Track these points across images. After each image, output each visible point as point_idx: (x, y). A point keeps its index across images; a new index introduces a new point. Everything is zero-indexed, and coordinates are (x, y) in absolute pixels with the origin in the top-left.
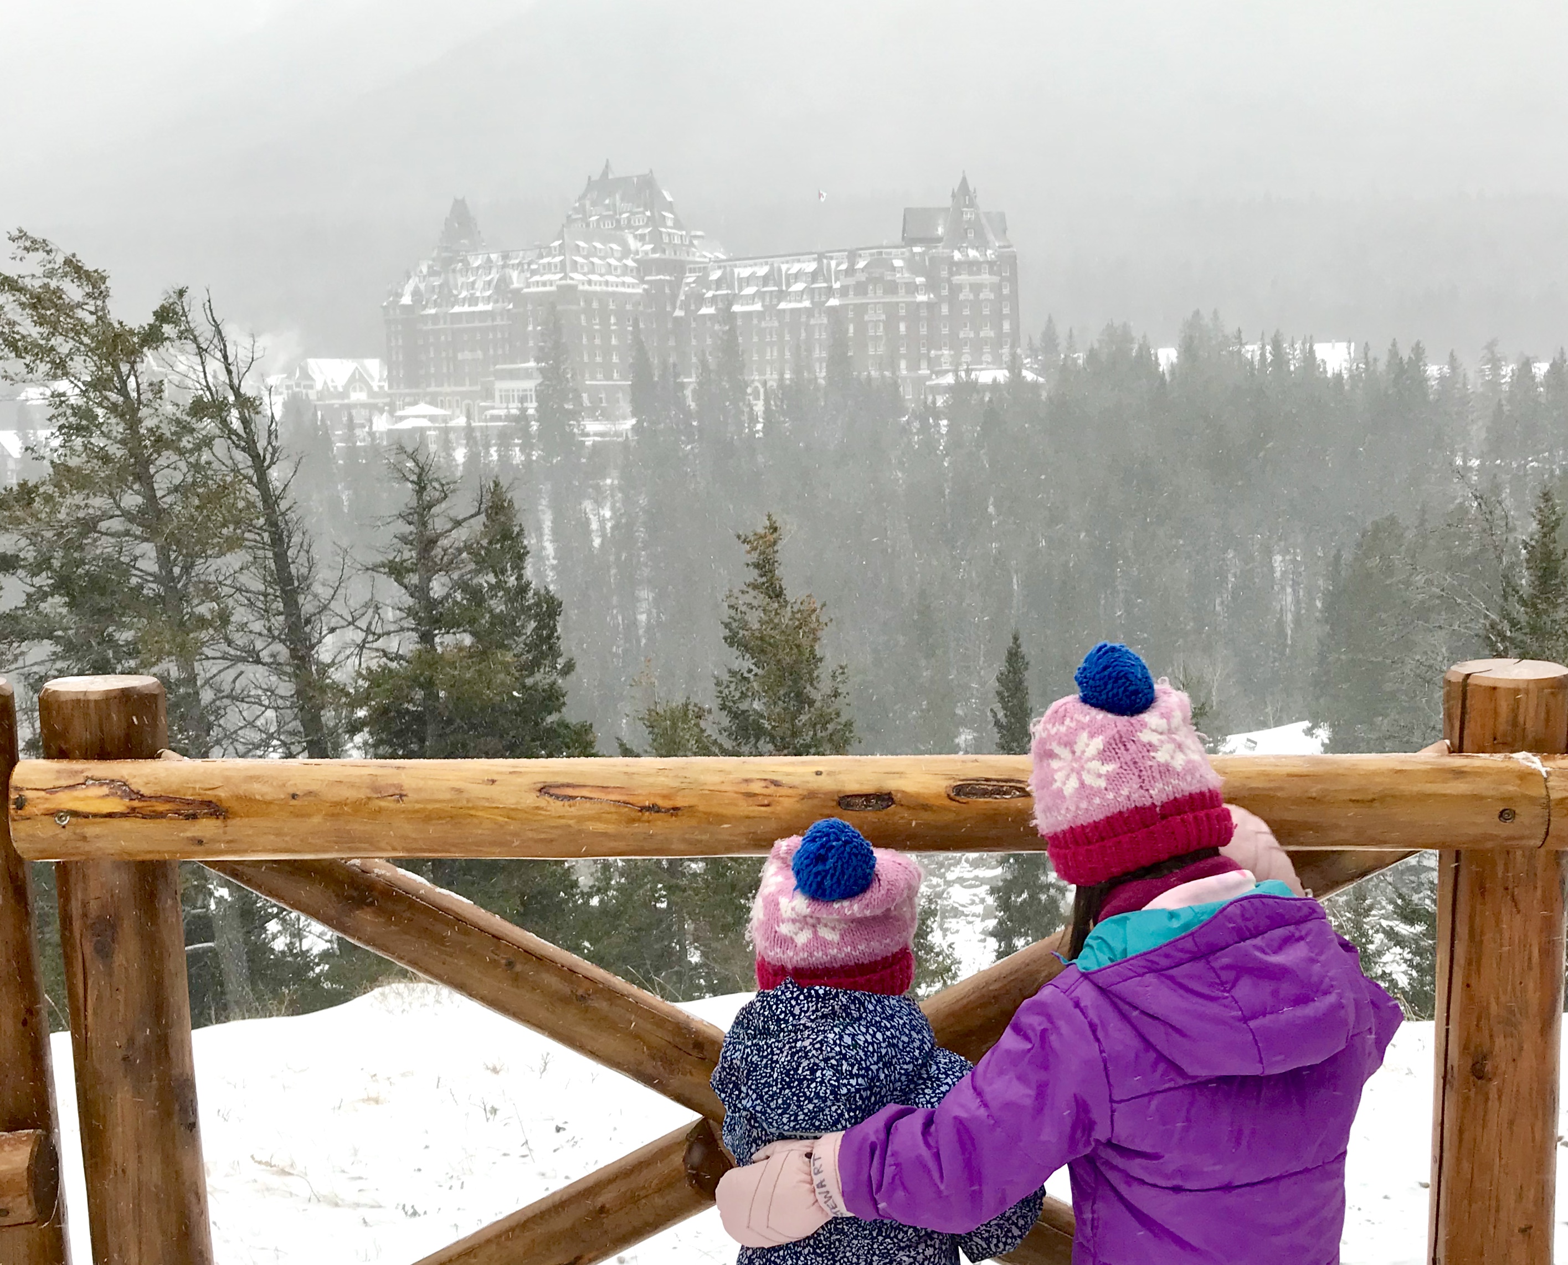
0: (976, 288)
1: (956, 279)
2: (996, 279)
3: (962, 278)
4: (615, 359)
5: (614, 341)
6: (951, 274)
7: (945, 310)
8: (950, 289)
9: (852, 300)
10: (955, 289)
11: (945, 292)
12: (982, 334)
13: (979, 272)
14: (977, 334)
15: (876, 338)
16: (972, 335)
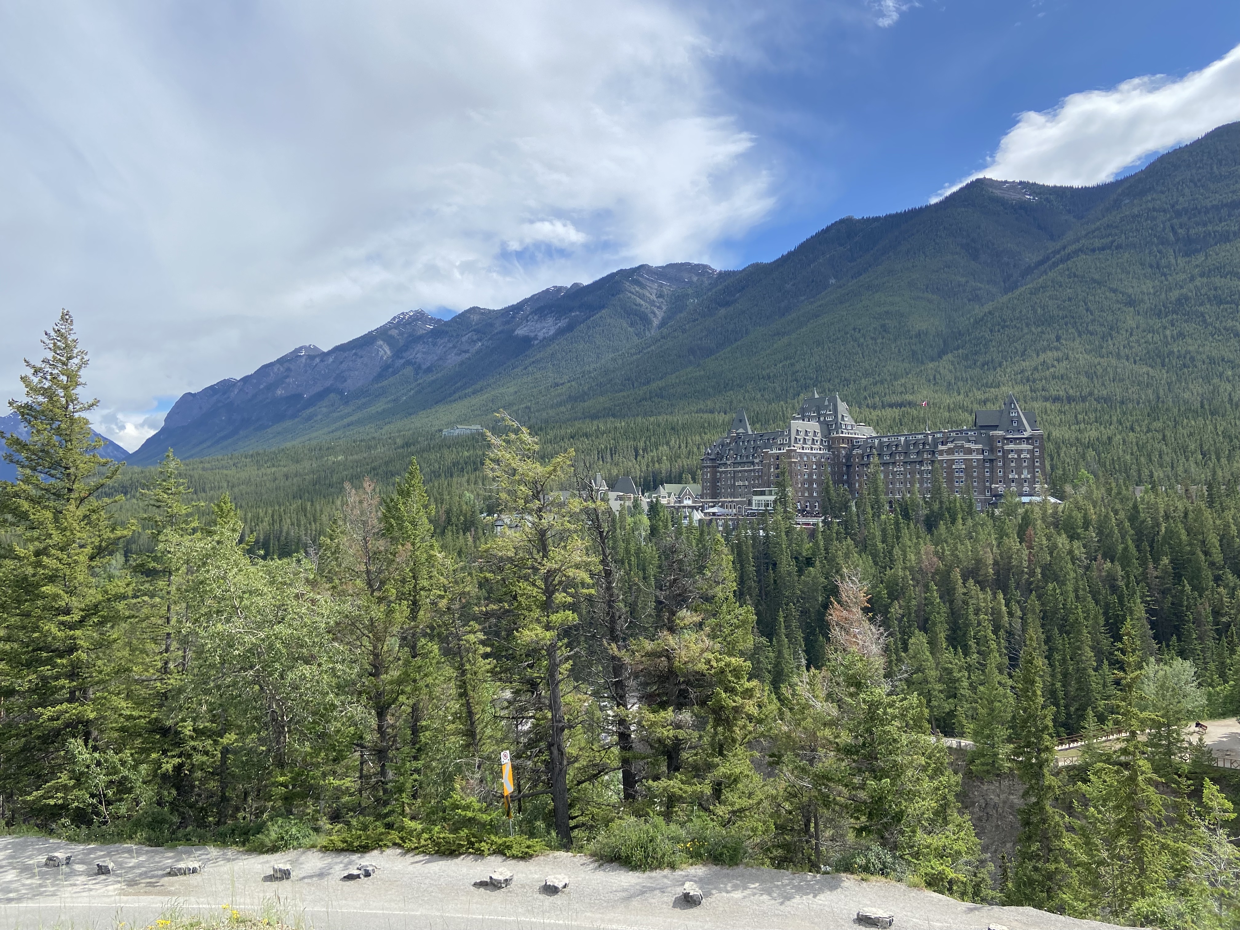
0: (1019, 452)
1: (1006, 447)
2: (1030, 447)
3: (1011, 446)
4: (815, 486)
5: (814, 477)
6: (1003, 444)
7: (1001, 464)
8: (1004, 453)
9: (945, 457)
10: (1006, 453)
11: (1000, 454)
12: (1023, 476)
13: (1020, 444)
14: (1020, 476)
15: (959, 477)
16: (1016, 477)
